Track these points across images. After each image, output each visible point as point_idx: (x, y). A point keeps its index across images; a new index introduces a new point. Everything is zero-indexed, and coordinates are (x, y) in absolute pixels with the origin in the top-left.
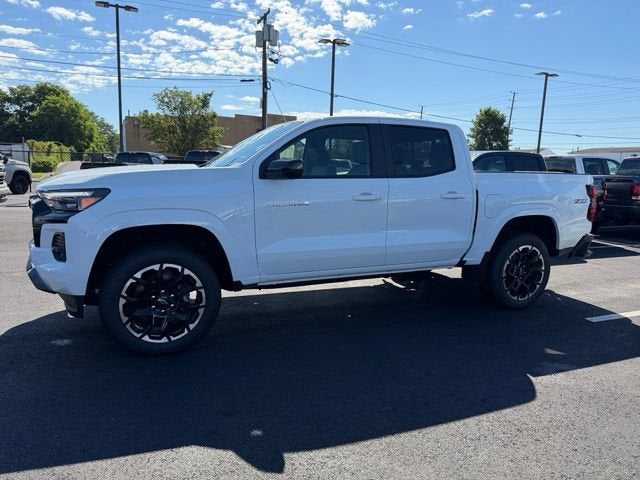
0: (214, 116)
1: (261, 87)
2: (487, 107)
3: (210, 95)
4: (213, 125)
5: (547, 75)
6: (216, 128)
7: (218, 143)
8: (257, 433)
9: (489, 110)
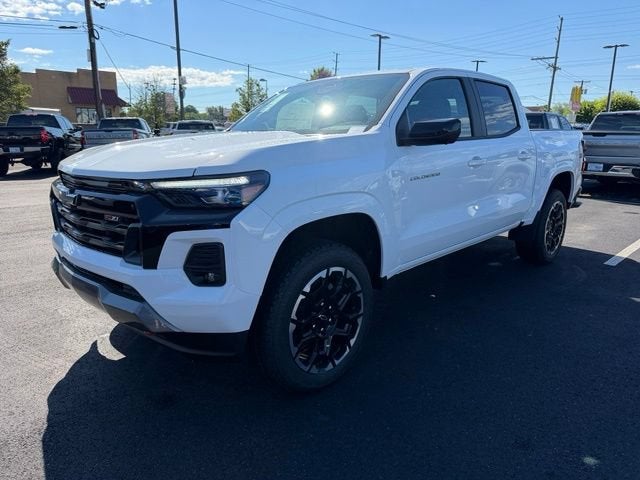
0: (17, 71)
1: (87, 36)
2: (321, 67)
3: (7, 44)
4: (16, 82)
5: (381, 37)
6: (20, 86)
7: (24, 104)
8: (590, 461)
9: (322, 70)
